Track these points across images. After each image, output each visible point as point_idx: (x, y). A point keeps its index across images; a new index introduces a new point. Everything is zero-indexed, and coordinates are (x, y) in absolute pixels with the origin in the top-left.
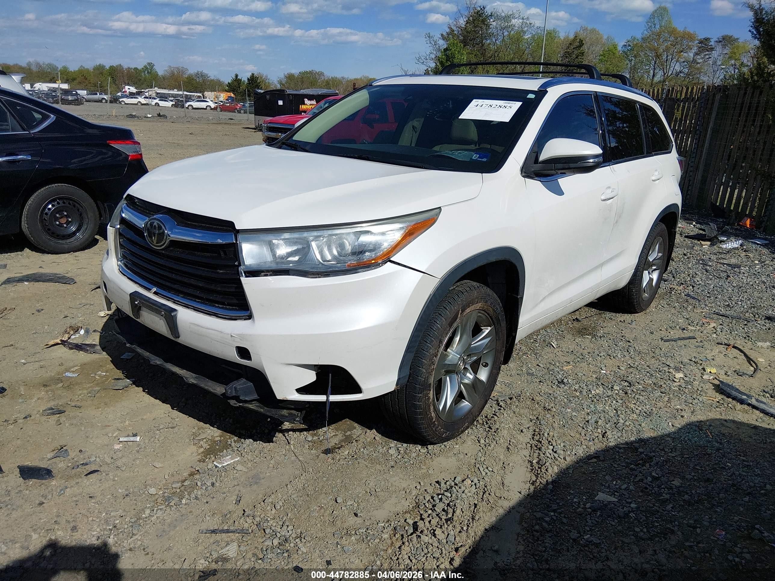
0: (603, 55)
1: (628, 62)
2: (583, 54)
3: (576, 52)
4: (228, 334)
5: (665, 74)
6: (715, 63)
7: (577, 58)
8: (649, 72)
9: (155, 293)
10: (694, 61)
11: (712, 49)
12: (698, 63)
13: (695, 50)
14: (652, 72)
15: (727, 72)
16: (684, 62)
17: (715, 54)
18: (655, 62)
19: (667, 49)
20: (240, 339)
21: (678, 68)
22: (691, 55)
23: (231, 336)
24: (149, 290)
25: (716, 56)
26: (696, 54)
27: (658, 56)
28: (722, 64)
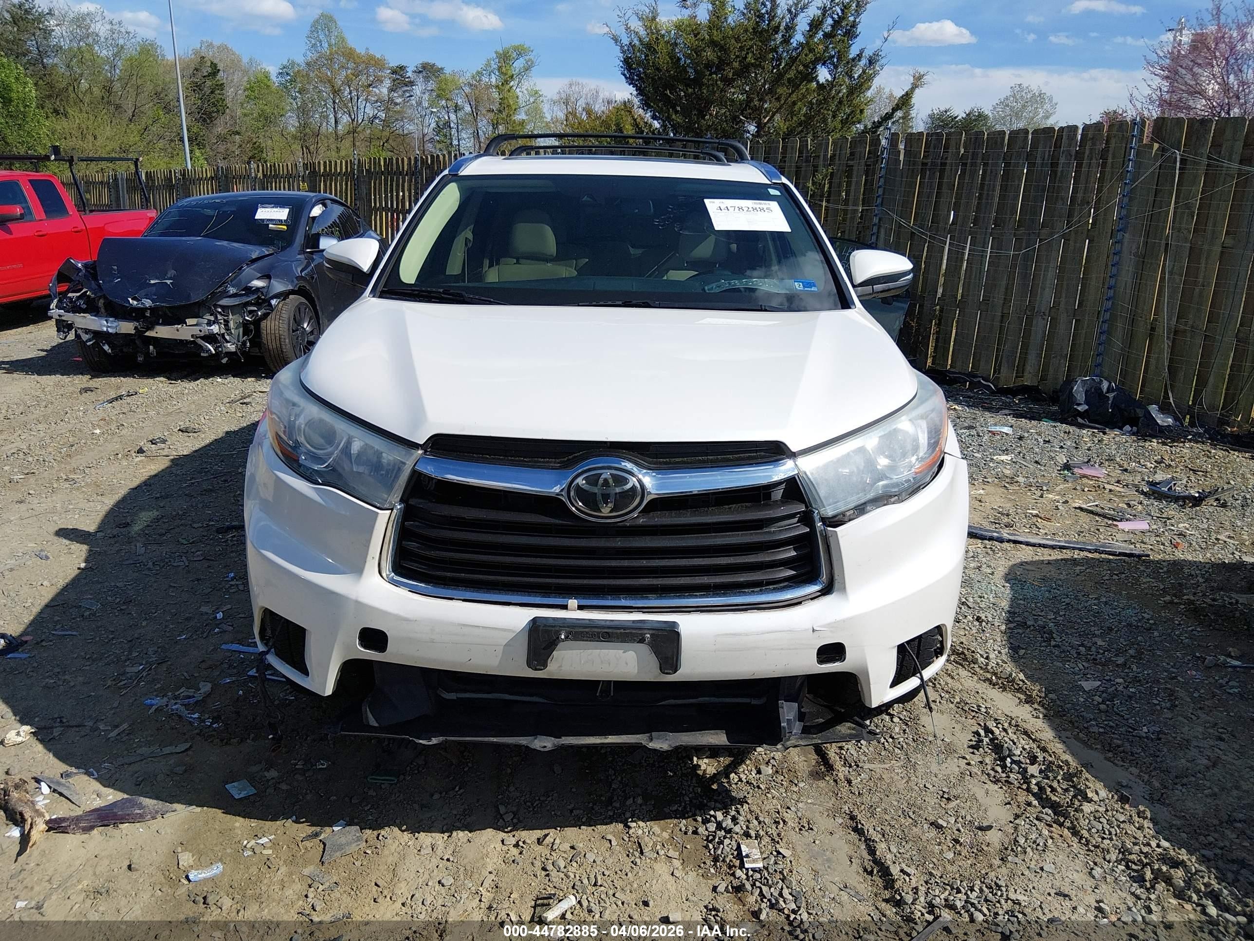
0: (251, 89)
1: (292, 101)
2: (221, 86)
3: (209, 83)
4: (806, 630)
5: (353, 120)
6: (419, 103)
7: (212, 92)
8: (328, 116)
9: (581, 608)
10: (391, 100)
11: (412, 83)
12: (396, 104)
13: (387, 83)
14: (332, 116)
15: (439, 117)
16: (377, 102)
17: (417, 90)
18: (334, 102)
19: (348, 82)
20: (831, 631)
21: (370, 111)
22: (385, 91)
23: (814, 630)
24: (565, 607)
25: (418, 93)
26: (391, 90)
27: (336, 92)
28: (431, 106)
